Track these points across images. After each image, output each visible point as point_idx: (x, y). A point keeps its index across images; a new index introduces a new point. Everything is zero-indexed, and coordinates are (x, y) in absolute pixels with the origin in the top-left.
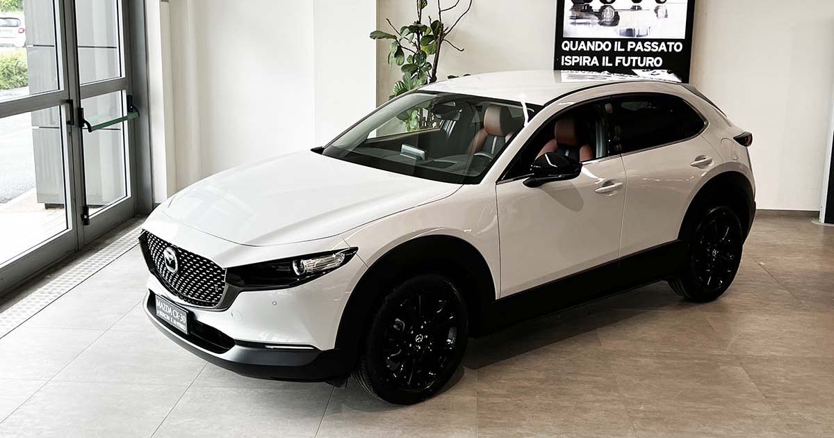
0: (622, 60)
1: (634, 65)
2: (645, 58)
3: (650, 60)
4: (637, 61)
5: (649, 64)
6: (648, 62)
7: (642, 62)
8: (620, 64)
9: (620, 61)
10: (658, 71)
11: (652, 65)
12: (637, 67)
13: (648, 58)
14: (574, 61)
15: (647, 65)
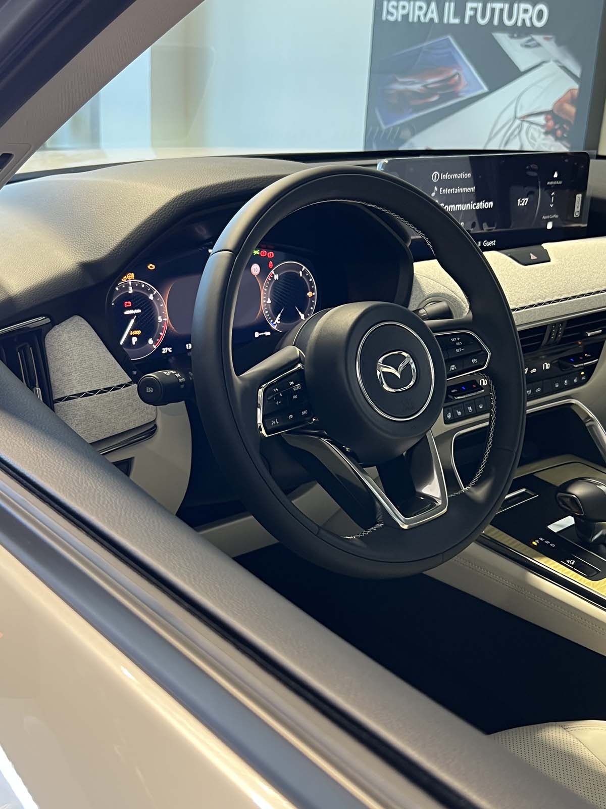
0: (475, 10)
1: (496, 22)
2: (516, 6)
3: (526, 11)
4: (502, 11)
5: (524, 21)
6: (522, 16)
7: (510, 16)
8: (473, 18)
9: (472, 13)
10: (539, 38)
11: (528, 24)
12: (502, 27)
13: (523, 6)
14: (402, 12)
15: (520, 24)
